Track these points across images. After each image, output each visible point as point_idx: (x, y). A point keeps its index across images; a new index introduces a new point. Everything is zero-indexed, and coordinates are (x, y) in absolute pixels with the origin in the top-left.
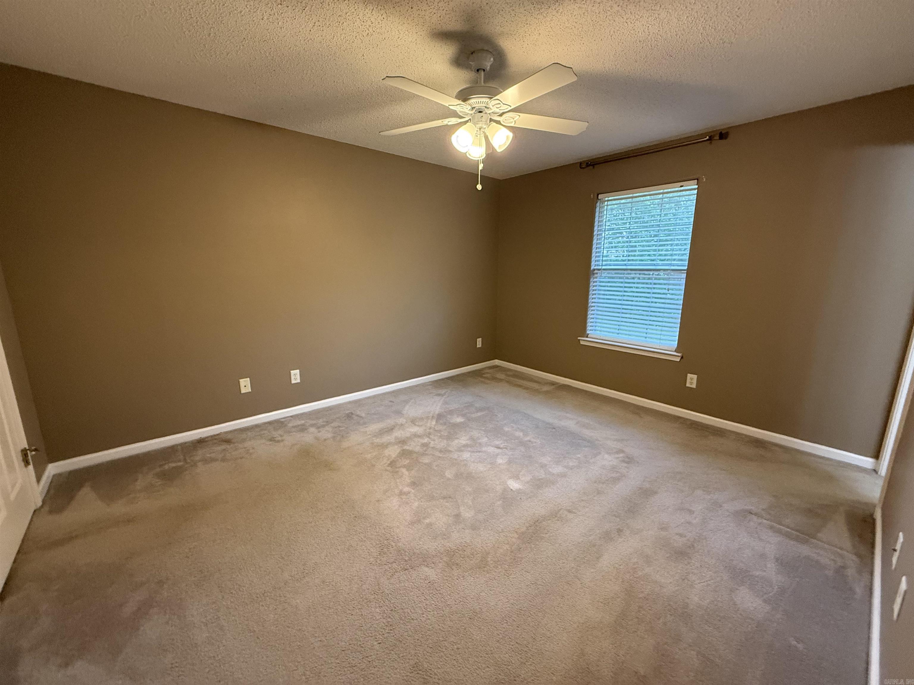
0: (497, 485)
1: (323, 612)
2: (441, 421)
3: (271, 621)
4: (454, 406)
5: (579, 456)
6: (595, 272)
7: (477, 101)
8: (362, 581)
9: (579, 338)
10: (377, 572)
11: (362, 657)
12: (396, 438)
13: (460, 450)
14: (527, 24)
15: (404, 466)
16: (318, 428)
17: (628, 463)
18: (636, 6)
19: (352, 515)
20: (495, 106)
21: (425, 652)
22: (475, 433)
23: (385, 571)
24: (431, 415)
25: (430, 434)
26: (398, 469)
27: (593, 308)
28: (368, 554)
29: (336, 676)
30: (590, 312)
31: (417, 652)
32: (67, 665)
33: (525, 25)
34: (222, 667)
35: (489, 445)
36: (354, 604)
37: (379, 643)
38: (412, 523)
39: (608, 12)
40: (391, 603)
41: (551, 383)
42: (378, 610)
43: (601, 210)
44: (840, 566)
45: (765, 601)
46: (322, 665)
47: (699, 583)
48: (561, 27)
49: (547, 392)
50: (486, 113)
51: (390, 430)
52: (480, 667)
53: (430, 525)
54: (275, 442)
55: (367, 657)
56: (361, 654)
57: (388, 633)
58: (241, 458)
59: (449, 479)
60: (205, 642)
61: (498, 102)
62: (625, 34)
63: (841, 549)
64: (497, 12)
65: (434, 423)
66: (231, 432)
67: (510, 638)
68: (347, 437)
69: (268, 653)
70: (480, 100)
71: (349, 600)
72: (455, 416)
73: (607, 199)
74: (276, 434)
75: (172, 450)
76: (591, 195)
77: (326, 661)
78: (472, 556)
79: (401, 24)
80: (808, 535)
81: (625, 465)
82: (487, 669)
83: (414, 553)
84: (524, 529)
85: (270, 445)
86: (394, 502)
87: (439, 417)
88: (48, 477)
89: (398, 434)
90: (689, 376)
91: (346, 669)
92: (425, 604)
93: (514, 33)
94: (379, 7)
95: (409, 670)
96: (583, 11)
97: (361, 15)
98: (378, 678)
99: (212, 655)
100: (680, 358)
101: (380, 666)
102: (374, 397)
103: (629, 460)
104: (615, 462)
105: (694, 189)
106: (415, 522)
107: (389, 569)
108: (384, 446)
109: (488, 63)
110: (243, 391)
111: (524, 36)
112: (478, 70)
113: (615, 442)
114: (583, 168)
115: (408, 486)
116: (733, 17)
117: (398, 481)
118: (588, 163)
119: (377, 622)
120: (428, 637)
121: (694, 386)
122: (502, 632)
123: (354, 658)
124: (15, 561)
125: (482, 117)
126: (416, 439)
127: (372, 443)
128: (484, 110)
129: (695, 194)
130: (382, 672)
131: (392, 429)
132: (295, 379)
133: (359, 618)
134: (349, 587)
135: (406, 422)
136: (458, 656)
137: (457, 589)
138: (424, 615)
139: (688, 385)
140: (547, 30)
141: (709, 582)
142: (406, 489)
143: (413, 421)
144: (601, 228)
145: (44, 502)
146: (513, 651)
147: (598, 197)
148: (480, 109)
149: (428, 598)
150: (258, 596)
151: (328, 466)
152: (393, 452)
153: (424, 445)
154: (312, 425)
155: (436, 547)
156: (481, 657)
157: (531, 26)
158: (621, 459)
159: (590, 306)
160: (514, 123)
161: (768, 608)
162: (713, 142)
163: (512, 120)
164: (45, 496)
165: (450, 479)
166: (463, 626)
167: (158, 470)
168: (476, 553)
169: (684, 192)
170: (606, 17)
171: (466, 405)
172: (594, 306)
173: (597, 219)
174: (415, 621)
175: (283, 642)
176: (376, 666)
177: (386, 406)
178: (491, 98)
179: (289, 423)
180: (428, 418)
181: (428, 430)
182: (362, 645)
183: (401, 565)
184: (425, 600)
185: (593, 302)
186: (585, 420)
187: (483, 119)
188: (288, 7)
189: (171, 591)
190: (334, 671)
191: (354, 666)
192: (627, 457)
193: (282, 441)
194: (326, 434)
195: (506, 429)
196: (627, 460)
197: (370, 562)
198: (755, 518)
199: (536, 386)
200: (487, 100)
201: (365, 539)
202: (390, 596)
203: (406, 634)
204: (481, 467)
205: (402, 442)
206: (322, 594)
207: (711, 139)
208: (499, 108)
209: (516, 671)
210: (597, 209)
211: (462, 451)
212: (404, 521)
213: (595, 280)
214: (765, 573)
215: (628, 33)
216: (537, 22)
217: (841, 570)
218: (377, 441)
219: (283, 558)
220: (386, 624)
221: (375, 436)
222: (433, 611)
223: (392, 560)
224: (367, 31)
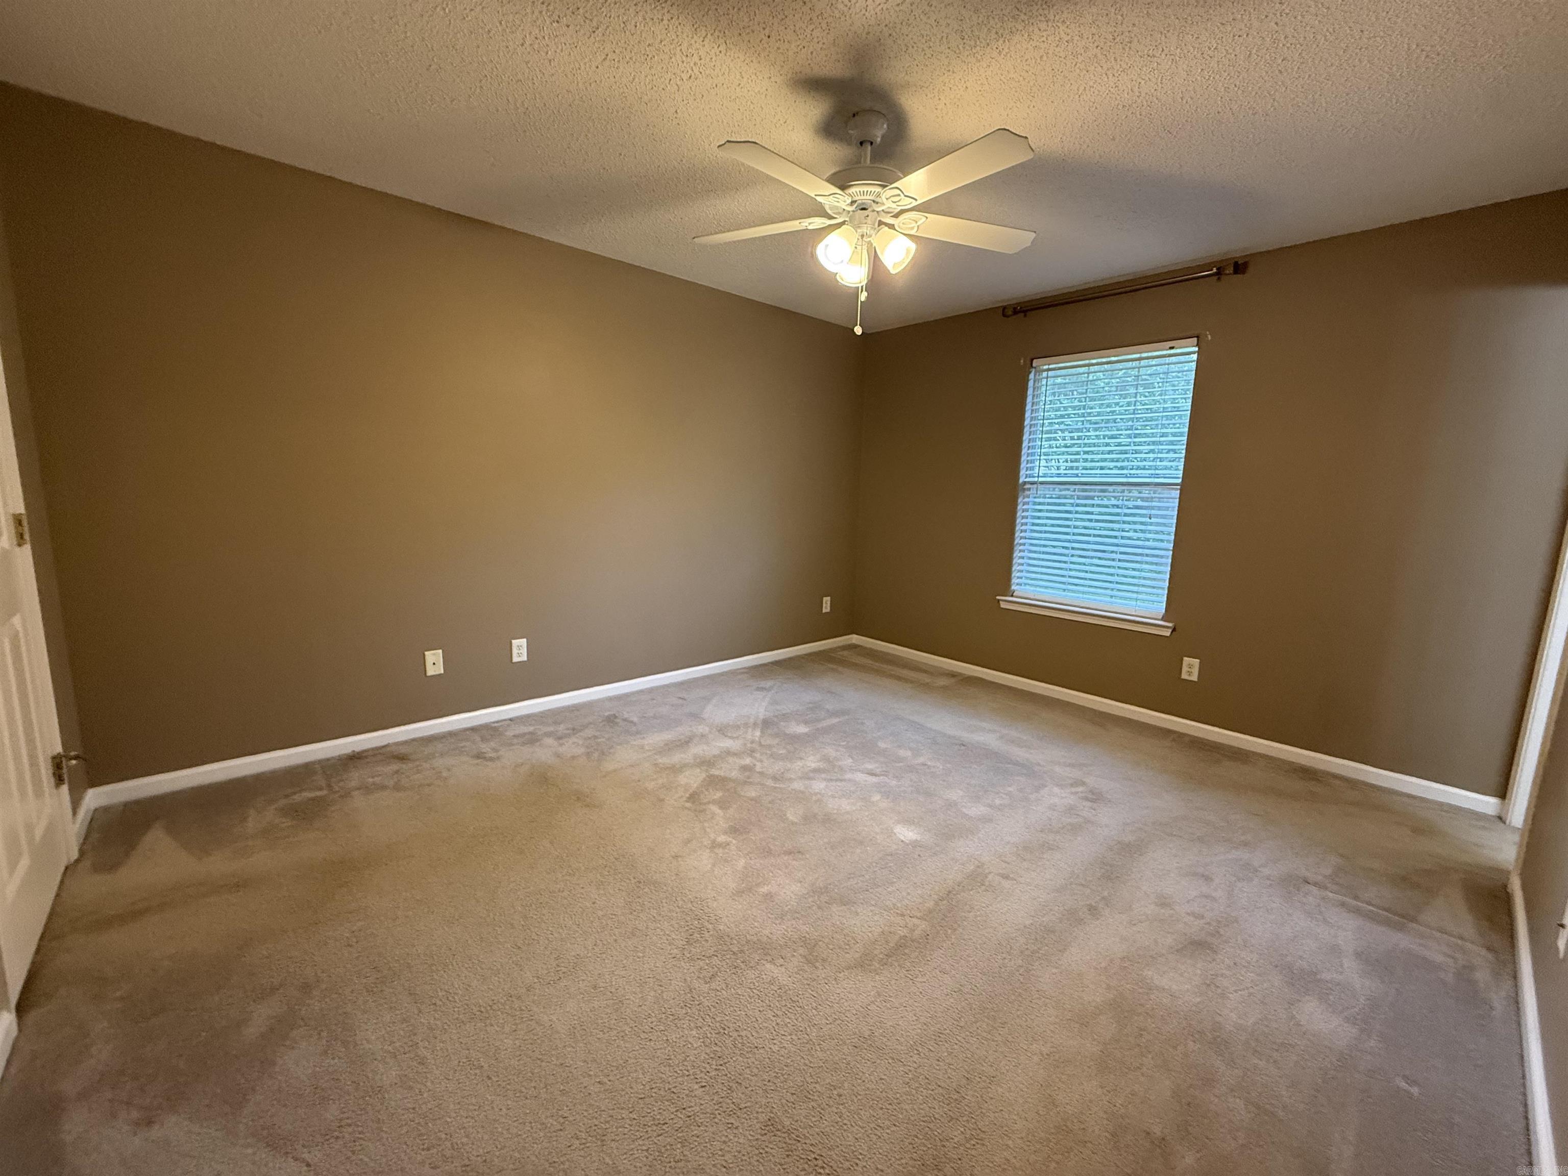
0: (877, 834)
1: (598, 1036)
2: (769, 731)
3: (509, 1050)
4: (788, 707)
5: (1010, 789)
6: (1027, 486)
7: (862, 191)
8: (661, 986)
9: (998, 598)
10: (685, 971)
11: (675, 1110)
12: (695, 757)
13: (807, 776)
14: (949, 71)
15: (714, 802)
16: (560, 738)
17: (1092, 801)
18: (1124, 49)
19: (632, 879)
20: (890, 200)
21: (784, 1101)
22: (831, 752)
23: (701, 969)
24: (752, 720)
25: (753, 751)
26: (704, 807)
27: (1022, 548)
28: (667, 942)
29: (633, 1141)
30: (1016, 554)
31: (769, 1100)
32: (150, 1123)
33: (945, 72)
34: (430, 1125)
35: (856, 770)
36: (652, 1022)
37: (703, 1087)
38: (740, 893)
39: (1079, 56)
40: (716, 1022)
41: (948, 674)
42: (694, 1033)
43: (1036, 385)
44: (1464, 967)
45: (1347, 1020)
46: (608, 1122)
47: (1236, 991)
48: (1002, 78)
49: (945, 688)
50: (874, 211)
51: (684, 743)
52: (882, 1125)
53: (769, 896)
54: (487, 761)
55: (684, 1109)
56: (673, 1104)
57: (716, 1069)
58: (429, 785)
59: (793, 823)
60: (396, 1084)
61: (897, 192)
62: (1101, 93)
63: (1462, 938)
64: (904, 49)
65: (758, 733)
66: (405, 743)
67: (928, 1079)
68: (610, 753)
69: (509, 1102)
70: (865, 189)
71: (644, 1017)
72: (793, 723)
73: (1046, 367)
74: (485, 747)
75: (305, 772)
76: (1020, 360)
77: (612, 1116)
78: (847, 947)
79: (746, 62)
80: (1403, 917)
81: (1089, 804)
82: (894, 1128)
83: (748, 942)
84: (930, 904)
85: (477, 764)
86: (704, 860)
87: (766, 724)
88: (87, 812)
89: (697, 750)
90: (1186, 660)
91: (649, 1129)
92: (775, 1023)
93: (926, 85)
94: (717, 33)
95: (759, 1131)
96: (1041, 54)
97: (685, 45)
98: (706, 1143)
99: (409, 1105)
100: (1170, 630)
101: (707, 1122)
102: (651, 690)
103: (1096, 797)
104: (1071, 800)
105: (1193, 353)
106: (743, 892)
107: (706, 967)
108: (675, 770)
109: (879, 133)
110: (431, 671)
111: (941, 90)
112: (861, 143)
113: (1068, 769)
114: (1008, 317)
115: (725, 833)
116: (1272, 72)
117: (706, 825)
118: (1016, 308)
119: (696, 1052)
120: (786, 1076)
121: (1194, 678)
122: (911, 1069)
123: (661, 1111)
124: (38, 951)
125: (868, 216)
126: (731, 759)
127: (656, 765)
128: (871, 206)
129: (1194, 361)
130: (713, 1133)
131: (687, 743)
132: (519, 655)
133: (662, 1046)
134: (640, 996)
135: (710, 732)
136: (841, 1107)
137: (827, 1000)
138: (775, 1041)
139: (1184, 676)
140: (979, 82)
141: (1251, 990)
142: (722, 838)
143: (723, 730)
144: (1037, 414)
145: (82, 852)
146: (934, 1099)
147: (1032, 364)
148: (863, 204)
149: (779, 1013)
150: (483, 1009)
151: (583, 799)
152: (692, 779)
153: (744, 768)
154: (548, 735)
155: (783, 931)
156: (882, 1109)
157: (955, 75)
158: (1081, 795)
159: (1018, 544)
160: (916, 229)
161: (1354, 1031)
162: (1223, 277)
163: (914, 224)
164: (84, 843)
165: (796, 823)
166: (845, 1059)
167: (282, 802)
168: (853, 941)
169: (1173, 358)
170: (1076, 65)
171: (811, 705)
172: (1024, 544)
173: (1029, 399)
174: (761, 1051)
175: (533, 1084)
176: (701, 1123)
177: (672, 705)
178: (884, 186)
179: (506, 731)
180: (746, 725)
181: (749, 745)
182: (674, 1090)
183: (727, 961)
184: (774, 1016)
185: (1021, 538)
186: (1014, 734)
187: (869, 220)
188: (568, 26)
189: (327, 1000)
190: (629, 1131)
191: (664, 1124)
192: (1090, 791)
193: (498, 758)
194: (573, 747)
195: (882, 745)
196: (1090, 796)
197: (673, 956)
198: (1314, 890)
199: (926, 679)
200: (878, 189)
201: (660, 918)
202: (713, 1010)
203: (748, 1071)
204: (845, 805)
205: (705, 763)
206: (594, 1007)
207: (1219, 273)
208: (897, 203)
209: (943, 1132)
210: (1031, 383)
211: (809, 779)
212: (723, 889)
213: (1026, 500)
214: (1341, 977)
215: (1107, 92)
216: (965, 68)
217: (1465, 973)
218: (664, 760)
219: (519, 948)
220: (712, 1056)
221: (660, 752)
222: (791, 1035)
223: (711, 952)
224: (690, 72)
